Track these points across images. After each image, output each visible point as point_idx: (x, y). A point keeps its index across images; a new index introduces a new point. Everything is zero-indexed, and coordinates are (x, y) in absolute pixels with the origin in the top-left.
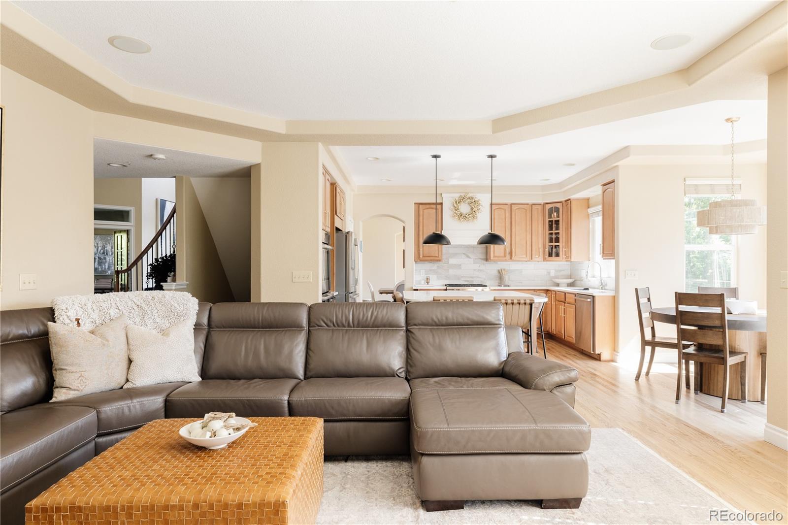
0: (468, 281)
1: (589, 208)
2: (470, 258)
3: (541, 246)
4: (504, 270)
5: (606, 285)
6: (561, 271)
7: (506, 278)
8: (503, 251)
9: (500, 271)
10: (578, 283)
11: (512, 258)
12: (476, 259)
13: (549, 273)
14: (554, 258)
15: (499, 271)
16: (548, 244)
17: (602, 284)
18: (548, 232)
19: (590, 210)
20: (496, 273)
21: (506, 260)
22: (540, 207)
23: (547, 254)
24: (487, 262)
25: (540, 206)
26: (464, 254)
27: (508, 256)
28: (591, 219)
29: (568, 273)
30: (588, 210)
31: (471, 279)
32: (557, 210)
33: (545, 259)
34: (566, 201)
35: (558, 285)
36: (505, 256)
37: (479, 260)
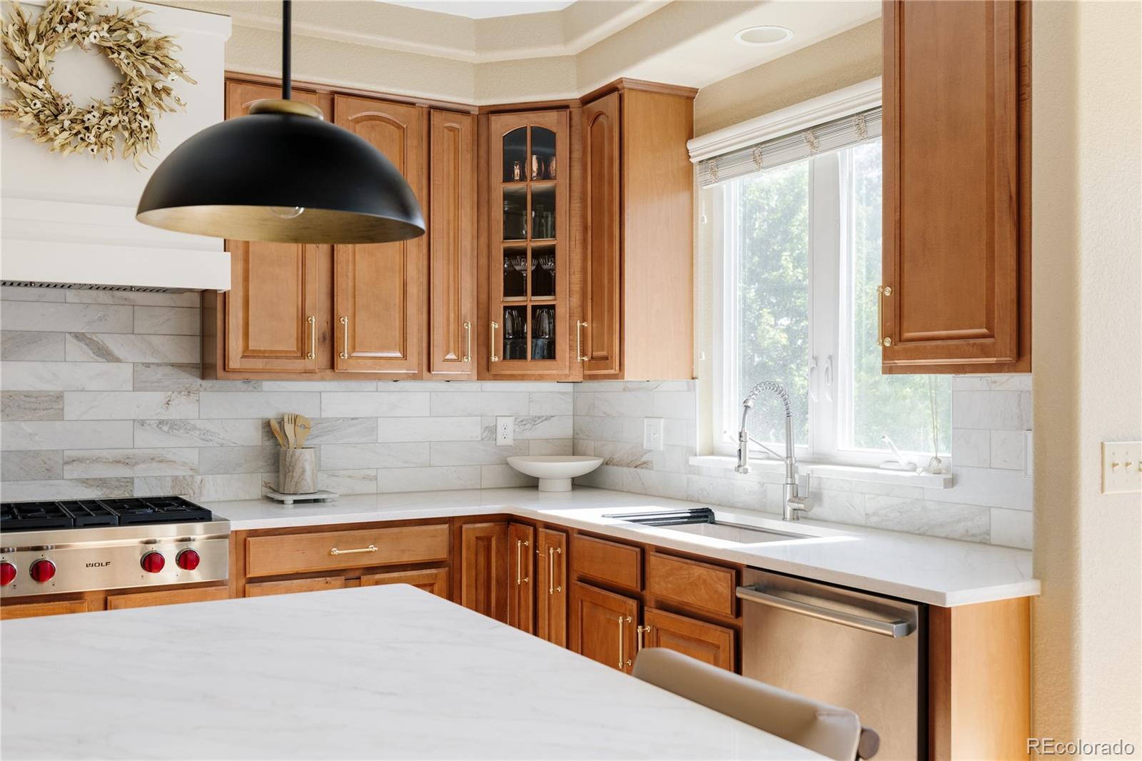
0: (102, 482)
1: (690, 136)
2: (118, 360)
3: (468, 306)
4: (295, 419)
5: (817, 497)
6: (536, 420)
7: (306, 460)
8: (292, 328)
9: (274, 425)
10: (621, 474)
11: (340, 365)
12: (148, 365)
13: (492, 430)
14: (531, 365)
15: (267, 425)
16: (500, 300)
17: (796, 497)
18: (500, 245)
19: (699, 148)
20: (253, 436)
21: (308, 374)
22: (464, 125)
23: (496, 342)
24: (206, 383)
25: (467, 121)
26: (79, 336)
27: (317, 354)
28: (705, 189)
29: (562, 429)
30: (692, 145)
31: (122, 472)
32: (544, 139)
33: (486, 371)
34: (586, 100)
35: (531, 484)
36: (303, 353)
37: (168, 370)
